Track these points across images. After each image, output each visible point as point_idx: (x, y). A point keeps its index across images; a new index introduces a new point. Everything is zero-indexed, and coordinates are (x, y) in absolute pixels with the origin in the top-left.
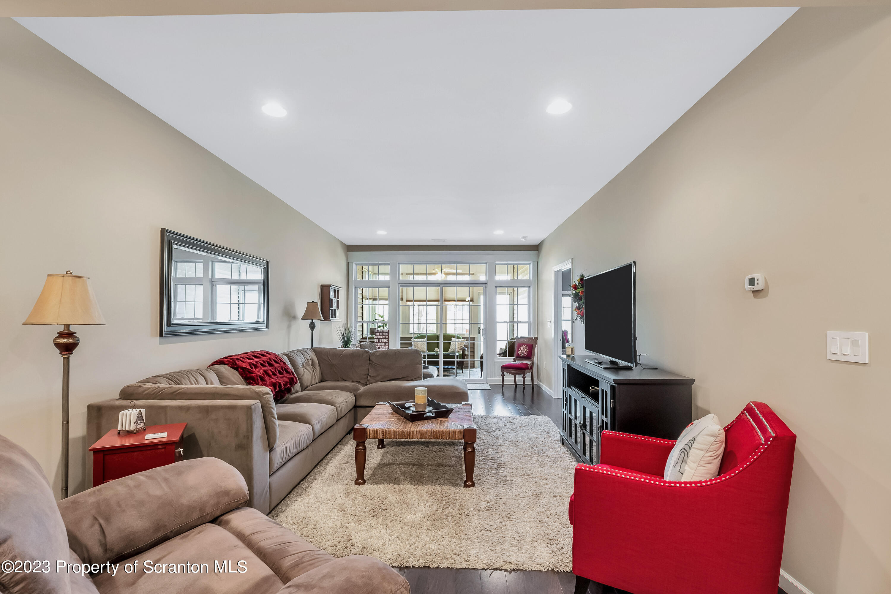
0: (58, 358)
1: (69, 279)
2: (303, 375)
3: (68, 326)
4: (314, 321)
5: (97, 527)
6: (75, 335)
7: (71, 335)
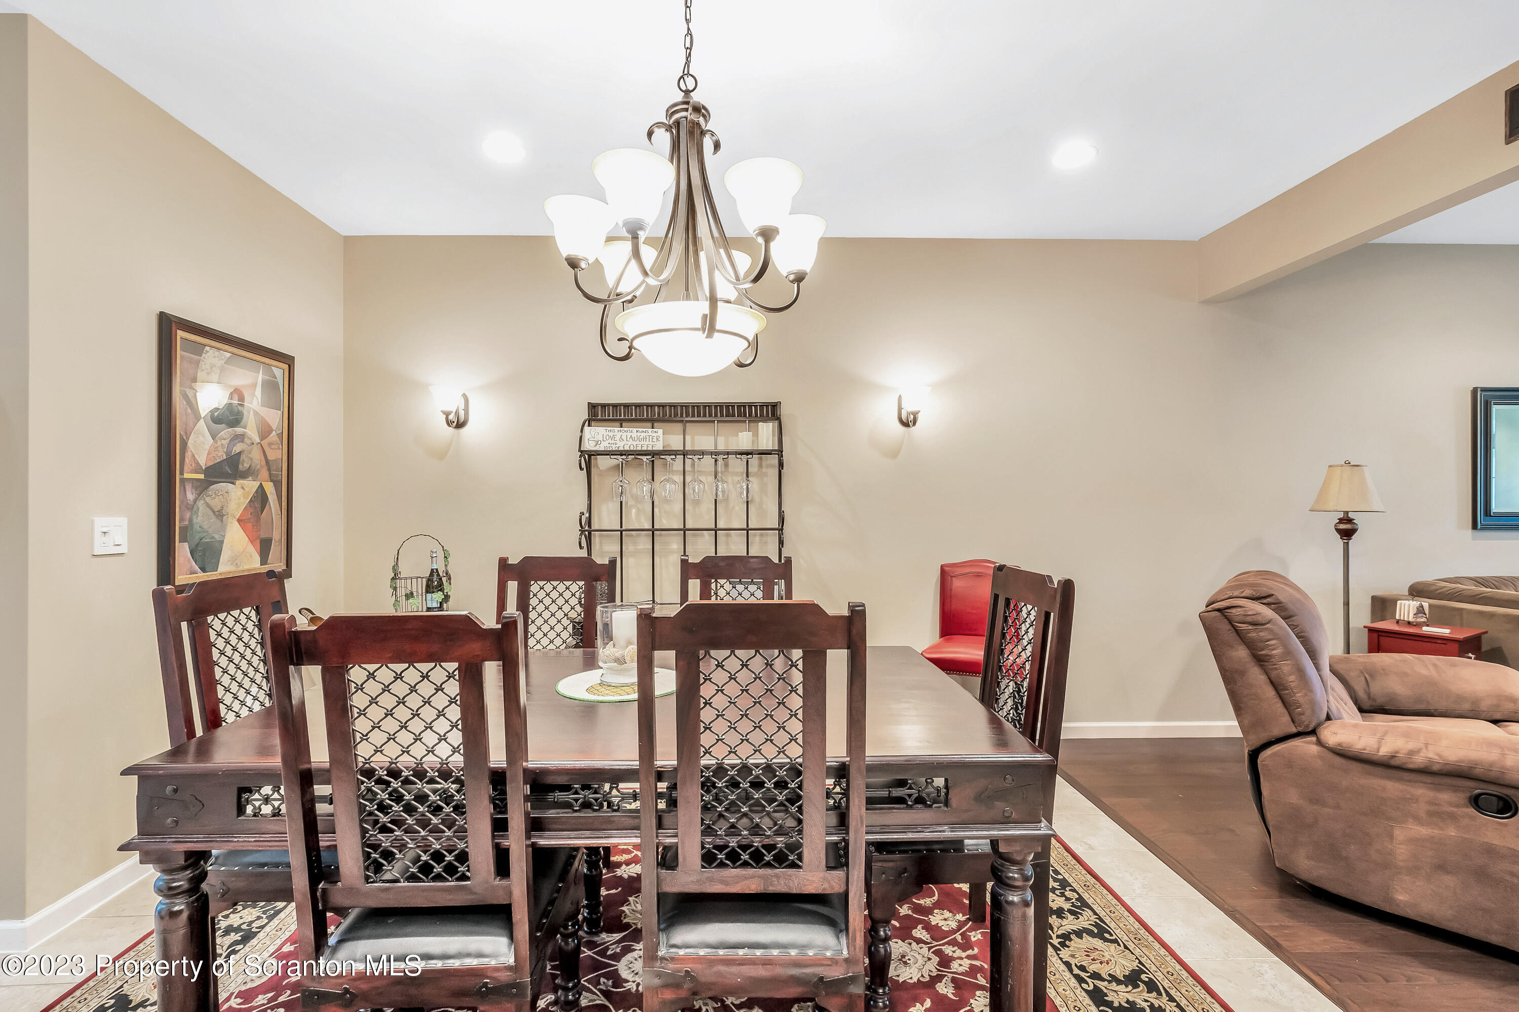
0: (1339, 543)
1: (1347, 468)
3: (1347, 513)
5: (1363, 678)
6: (1354, 521)
7: (1350, 521)
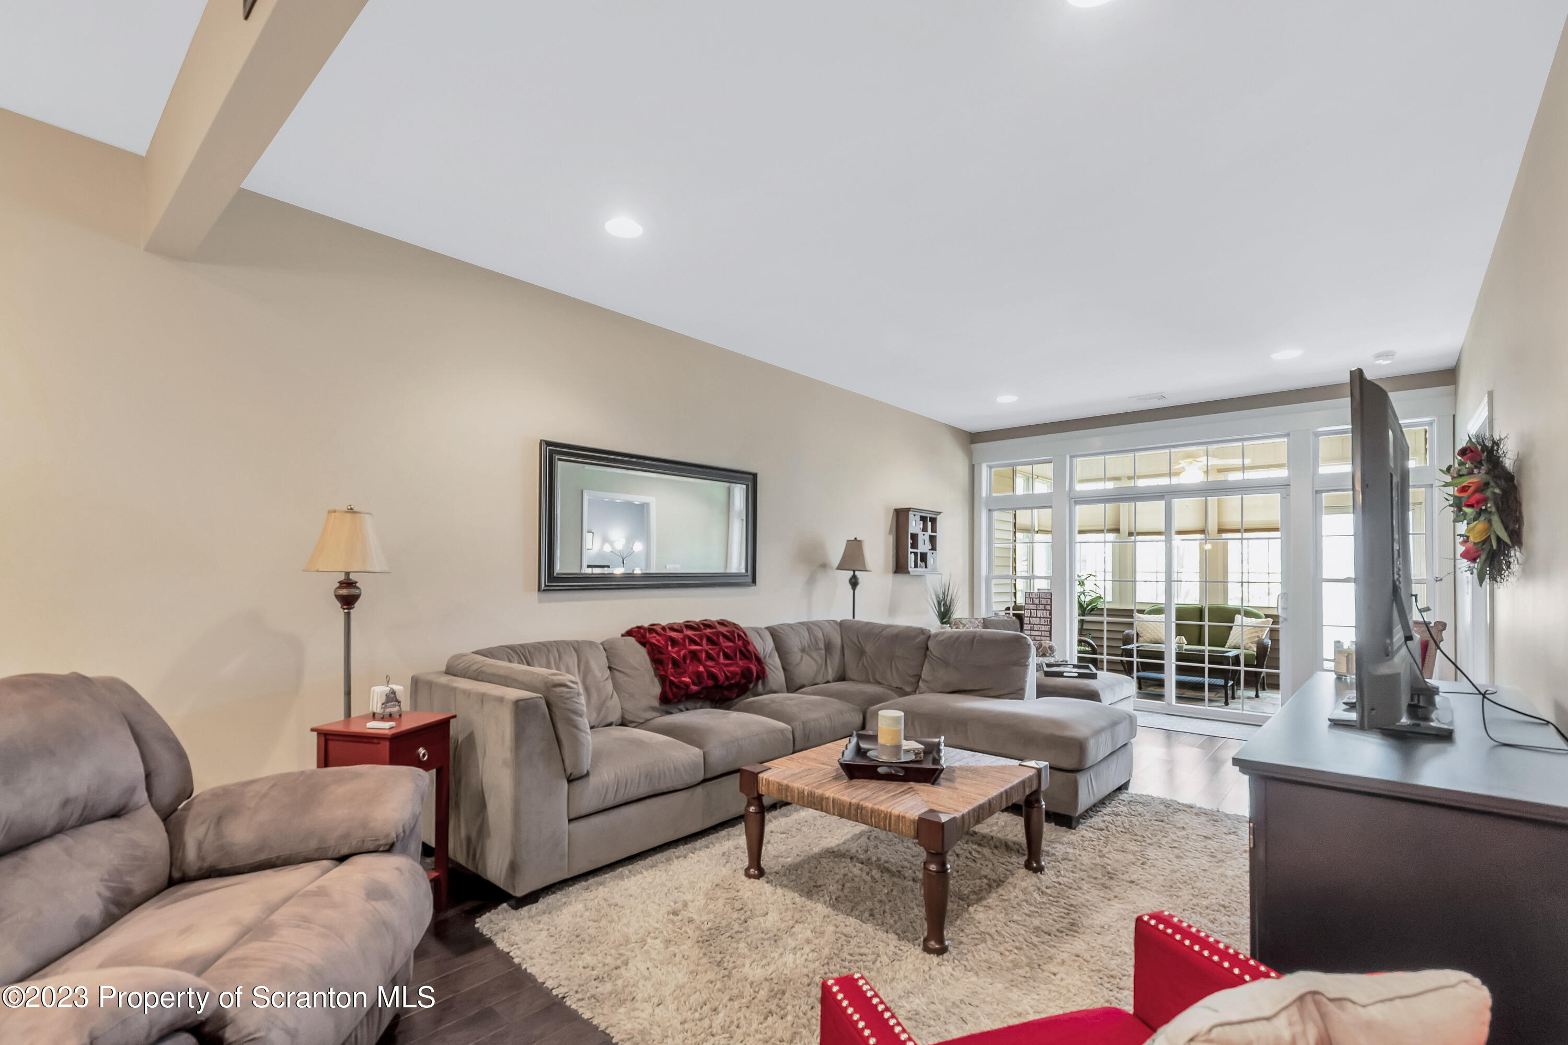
1: (349, 515)
2: (797, 665)
3: (348, 574)
4: (857, 573)
6: (357, 585)
7: (352, 584)
